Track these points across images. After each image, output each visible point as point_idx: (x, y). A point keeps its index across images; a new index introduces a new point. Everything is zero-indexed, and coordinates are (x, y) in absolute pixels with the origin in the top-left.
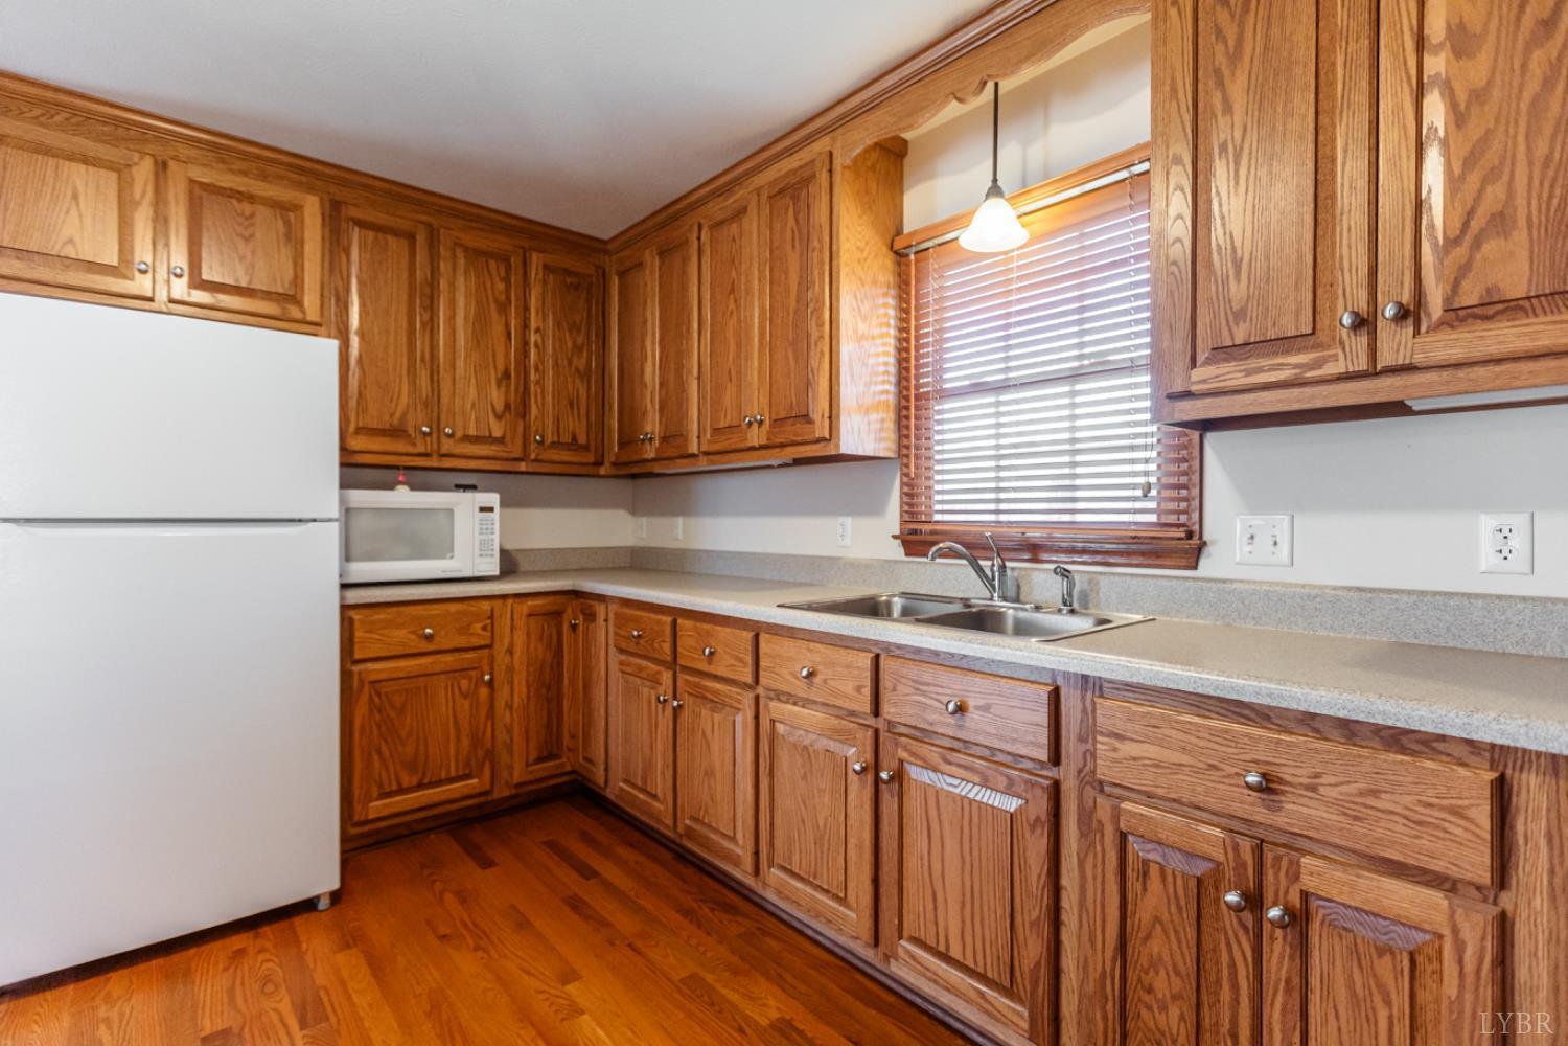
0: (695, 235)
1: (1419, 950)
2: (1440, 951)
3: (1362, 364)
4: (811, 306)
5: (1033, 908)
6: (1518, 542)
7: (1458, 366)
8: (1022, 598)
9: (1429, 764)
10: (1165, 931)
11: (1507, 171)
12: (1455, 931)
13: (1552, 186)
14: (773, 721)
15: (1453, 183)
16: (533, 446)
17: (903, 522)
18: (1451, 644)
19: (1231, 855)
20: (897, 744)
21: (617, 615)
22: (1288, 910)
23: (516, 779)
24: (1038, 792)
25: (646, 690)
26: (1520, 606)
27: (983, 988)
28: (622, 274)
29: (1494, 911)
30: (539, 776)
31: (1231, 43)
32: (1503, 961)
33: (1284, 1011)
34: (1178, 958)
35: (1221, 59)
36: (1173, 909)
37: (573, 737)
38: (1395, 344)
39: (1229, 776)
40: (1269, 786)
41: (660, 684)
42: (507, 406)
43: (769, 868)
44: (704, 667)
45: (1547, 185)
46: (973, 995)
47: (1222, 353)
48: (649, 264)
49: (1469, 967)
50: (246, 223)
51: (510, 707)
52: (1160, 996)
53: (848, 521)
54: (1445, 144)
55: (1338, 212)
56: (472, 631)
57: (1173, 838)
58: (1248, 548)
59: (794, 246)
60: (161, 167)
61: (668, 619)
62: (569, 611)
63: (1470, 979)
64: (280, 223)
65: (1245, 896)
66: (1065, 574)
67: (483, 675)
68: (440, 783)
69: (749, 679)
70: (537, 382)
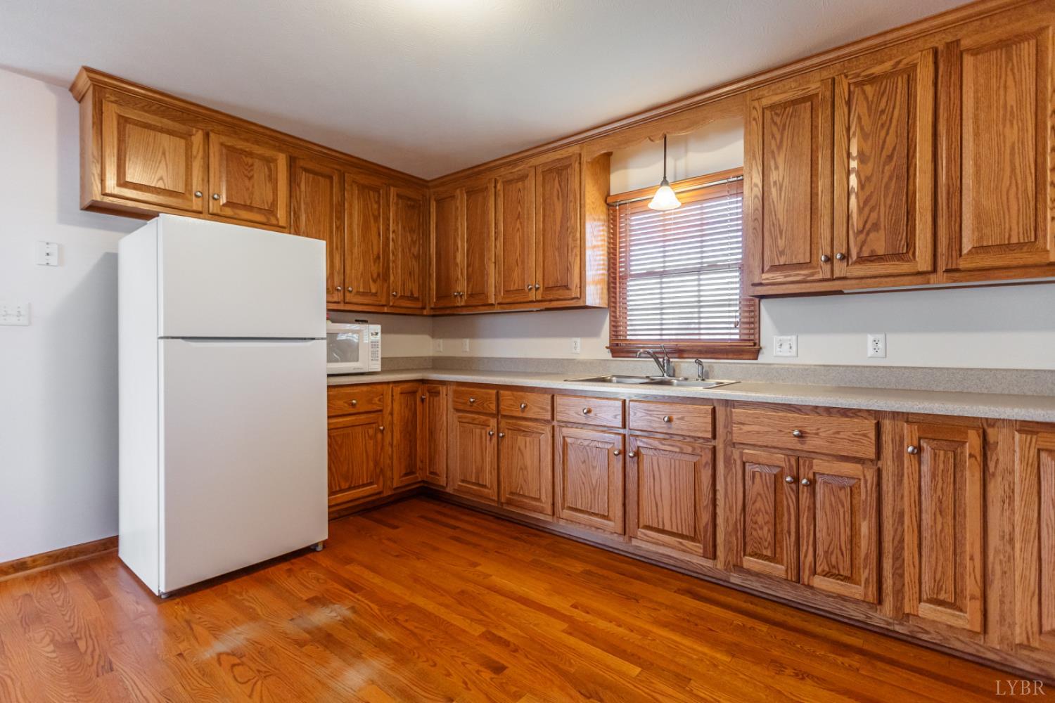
0: (493, 185)
1: (853, 486)
2: (860, 486)
3: (828, 276)
4: (569, 230)
5: (705, 500)
6: (881, 345)
7: (862, 278)
8: (676, 375)
9: (856, 420)
10: (762, 498)
11: (878, 208)
12: (864, 476)
13: (892, 216)
14: (564, 437)
15: (860, 210)
16: (391, 298)
17: (611, 340)
18: (858, 386)
19: (787, 464)
20: (636, 440)
21: (455, 392)
22: (809, 480)
23: (395, 486)
24: (707, 451)
25: (478, 431)
26: (882, 369)
27: (681, 540)
28: (438, 201)
29: (875, 468)
30: (406, 483)
31: (778, 141)
32: (879, 485)
33: (807, 518)
34: (767, 507)
35: (774, 147)
36: (765, 488)
37: (422, 462)
38: (840, 269)
39: (786, 434)
40: (802, 436)
41: (489, 426)
42: (379, 275)
43: (562, 509)
44: (521, 415)
45: (890, 215)
46: (677, 544)
47: (775, 268)
48: (459, 197)
49: (869, 489)
50: (249, 169)
51: (392, 445)
52: (760, 524)
53: (578, 340)
54: (857, 195)
55: (819, 215)
56: (373, 402)
57: (765, 461)
58: (779, 349)
59: (558, 199)
60: (207, 135)
61: (494, 392)
62: (420, 392)
63: (869, 492)
64: (266, 170)
65: (793, 477)
66: (700, 363)
67: (379, 426)
68: (359, 487)
69: (549, 417)
70: (394, 262)
